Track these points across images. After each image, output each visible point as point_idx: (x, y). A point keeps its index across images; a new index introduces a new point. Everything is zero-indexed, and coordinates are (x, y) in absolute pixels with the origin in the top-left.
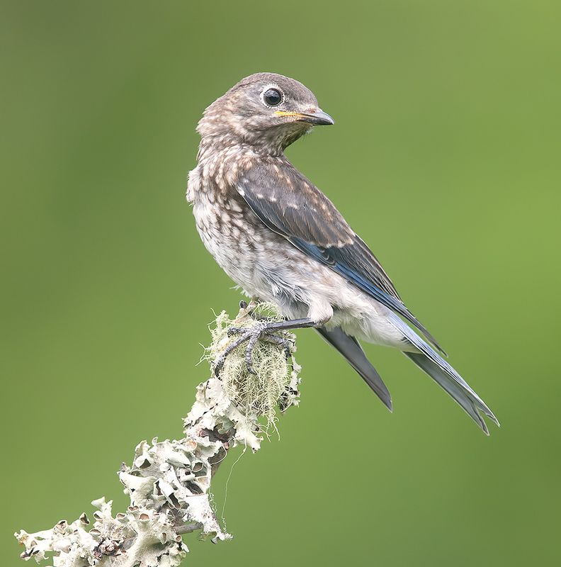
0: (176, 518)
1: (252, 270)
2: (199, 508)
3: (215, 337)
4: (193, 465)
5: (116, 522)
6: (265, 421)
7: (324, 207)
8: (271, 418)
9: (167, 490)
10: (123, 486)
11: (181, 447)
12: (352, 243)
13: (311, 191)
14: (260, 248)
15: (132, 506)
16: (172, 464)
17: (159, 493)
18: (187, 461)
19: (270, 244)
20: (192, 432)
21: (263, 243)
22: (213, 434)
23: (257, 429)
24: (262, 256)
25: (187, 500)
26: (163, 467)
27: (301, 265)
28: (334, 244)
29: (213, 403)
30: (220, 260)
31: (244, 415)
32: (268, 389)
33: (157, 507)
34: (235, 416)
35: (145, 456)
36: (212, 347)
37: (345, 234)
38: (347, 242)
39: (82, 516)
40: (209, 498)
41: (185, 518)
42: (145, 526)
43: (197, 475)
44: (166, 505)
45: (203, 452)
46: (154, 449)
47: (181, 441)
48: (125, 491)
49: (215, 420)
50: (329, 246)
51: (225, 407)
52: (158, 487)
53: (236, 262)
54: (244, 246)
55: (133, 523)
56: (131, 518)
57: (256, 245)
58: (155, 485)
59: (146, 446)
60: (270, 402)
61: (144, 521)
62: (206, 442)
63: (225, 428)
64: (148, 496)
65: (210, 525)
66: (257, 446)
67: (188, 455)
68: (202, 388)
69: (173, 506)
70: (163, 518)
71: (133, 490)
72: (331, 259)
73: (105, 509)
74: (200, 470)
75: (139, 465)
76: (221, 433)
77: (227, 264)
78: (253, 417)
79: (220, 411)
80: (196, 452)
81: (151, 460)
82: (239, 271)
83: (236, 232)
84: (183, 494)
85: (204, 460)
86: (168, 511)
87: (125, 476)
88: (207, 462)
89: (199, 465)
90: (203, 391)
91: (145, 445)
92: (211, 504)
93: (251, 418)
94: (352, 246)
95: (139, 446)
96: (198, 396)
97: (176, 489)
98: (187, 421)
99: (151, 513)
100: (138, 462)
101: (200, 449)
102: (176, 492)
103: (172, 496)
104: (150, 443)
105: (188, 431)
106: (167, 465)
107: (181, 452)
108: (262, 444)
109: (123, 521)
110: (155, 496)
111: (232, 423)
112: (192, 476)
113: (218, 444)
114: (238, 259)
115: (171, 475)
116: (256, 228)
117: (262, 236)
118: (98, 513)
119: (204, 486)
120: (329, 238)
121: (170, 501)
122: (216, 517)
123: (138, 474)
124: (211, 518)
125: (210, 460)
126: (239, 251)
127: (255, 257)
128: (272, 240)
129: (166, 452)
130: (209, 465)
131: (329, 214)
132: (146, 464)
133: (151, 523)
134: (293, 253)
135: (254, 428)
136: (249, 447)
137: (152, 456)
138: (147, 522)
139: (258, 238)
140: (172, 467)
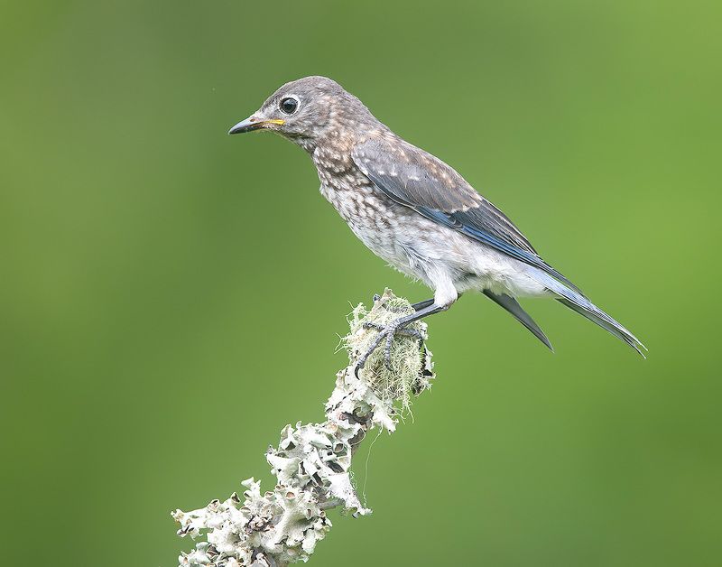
0: (320, 495)
1: (393, 246)
2: (340, 486)
3: (352, 328)
4: (335, 447)
5: (265, 500)
6: (399, 404)
7: (444, 175)
8: (406, 403)
9: (311, 470)
10: (270, 467)
11: (323, 429)
12: (477, 206)
13: (428, 162)
14: (394, 223)
15: (279, 485)
16: (315, 446)
17: (304, 473)
18: (329, 443)
19: (402, 219)
20: (333, 415)
21: (395, 218)
22: (352, 417)
23: (393, 412)
24: (398, 231)
25: (330, 479)
26: (307, 448)
27: (434, 235)
28: (459, 209)
29: (351, 389)
30: (367, 243)
31: (381, 399)
32: (402, 375)
33: (302, 485)
34: (373, 400)
35: (290, 439)
36: (348, 337)
37: (469, 199)
38: (472, 206)
39: (234, 495)
40: (350, 477)
41: (328, 496)
42: (291, 503)
43: (338, 455)
44: (310, 483)
45: (343, 433)
46: (298, 433)
47: (323, 424)
48: (273, 472)
49: (354, 405)
50: (453, 211)
51: (363, 393)
52: (302, 467)
53: (378, 241)
54: (380, 225)
55: (280, 501)
56: (278, 496)
57: (390, 221)
58: (300, 466)
59: (291, 430)
60: (405, 387)
61: (290, 498)
62: (346, 424)
63: (363, 412)
64: (294, 476)
65: (351, 501)
66: (393, 428)
67: (330, 437)
68: (342, 375)
69: (317, 484)
70: (308, 495)
71: (280, 470)
72: (458, 223)
73: (253, 487)
74: (340, 450)
75: (284, 447)
76: (360, 416)
77: (372, 245)
78: (389, 401)
79: (358, 396)
80: (337, 434)
81: (295, 442)
82: (383, 249)
83: (371, 212)
84: (326, 472)
85: (345, 441)
86: (312, 489)
87: (271, 458)
88: (347, 443)
89: (340, 445)
90: (343, 378)
91: (290, 428)
92: (352, 482)
93: (388, 402)
94: (478, 209)
95: (284, 430)
96: (337, 383)
97: (319, 468)
98: (328, 406)
99: (296, 491)
100: (284, 444)
101: (340, 432)
102: (319, 471)
103: (316, 475)
104: (294, 427)
105: (329, 415)
106: (311, 446)
107: (324, 435)
108: (397, 426)
109: (270, 499)
110: (300, 475)
111: (370, 407)
112: (334, 456)
113: (358, 426)
114: (379, 238)
115: (314, 456)
116: (386, 205)
117: (393, 212)
118: (247, 492)
119: (345, 465)
120: (453, 204)
121: (314, 480)
122: (357, 494)
123: (284, 455)
124: (352, 494)
125: (350, 441)
126: (378, 230)
127: (391, 233)
128: (403, 214)
129: (309, 434)
130: (349, 446)
131: (450, 182)
132: (291, 446)
133: (296, 500)
134: (425, 223)
135: (390, 411)
136: (385, 429)
137: (296, 439)
138: (293, 500)
139: (390, 214)
140: (315, 449)
